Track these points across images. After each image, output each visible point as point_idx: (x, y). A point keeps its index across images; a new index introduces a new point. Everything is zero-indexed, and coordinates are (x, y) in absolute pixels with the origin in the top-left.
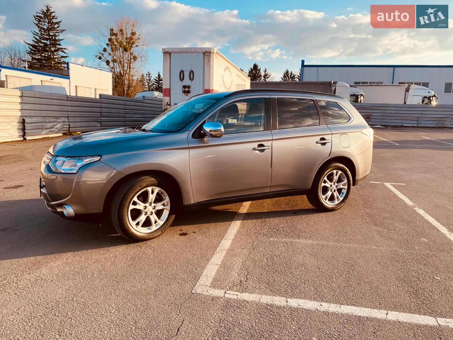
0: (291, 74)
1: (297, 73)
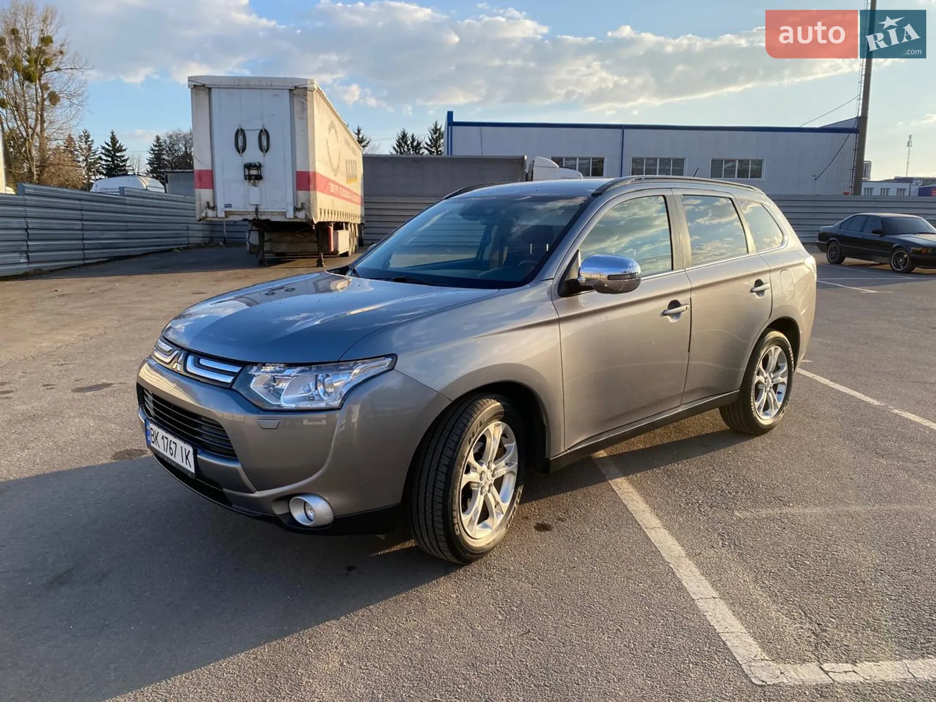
0: (413, 140)
1: (425, 138)
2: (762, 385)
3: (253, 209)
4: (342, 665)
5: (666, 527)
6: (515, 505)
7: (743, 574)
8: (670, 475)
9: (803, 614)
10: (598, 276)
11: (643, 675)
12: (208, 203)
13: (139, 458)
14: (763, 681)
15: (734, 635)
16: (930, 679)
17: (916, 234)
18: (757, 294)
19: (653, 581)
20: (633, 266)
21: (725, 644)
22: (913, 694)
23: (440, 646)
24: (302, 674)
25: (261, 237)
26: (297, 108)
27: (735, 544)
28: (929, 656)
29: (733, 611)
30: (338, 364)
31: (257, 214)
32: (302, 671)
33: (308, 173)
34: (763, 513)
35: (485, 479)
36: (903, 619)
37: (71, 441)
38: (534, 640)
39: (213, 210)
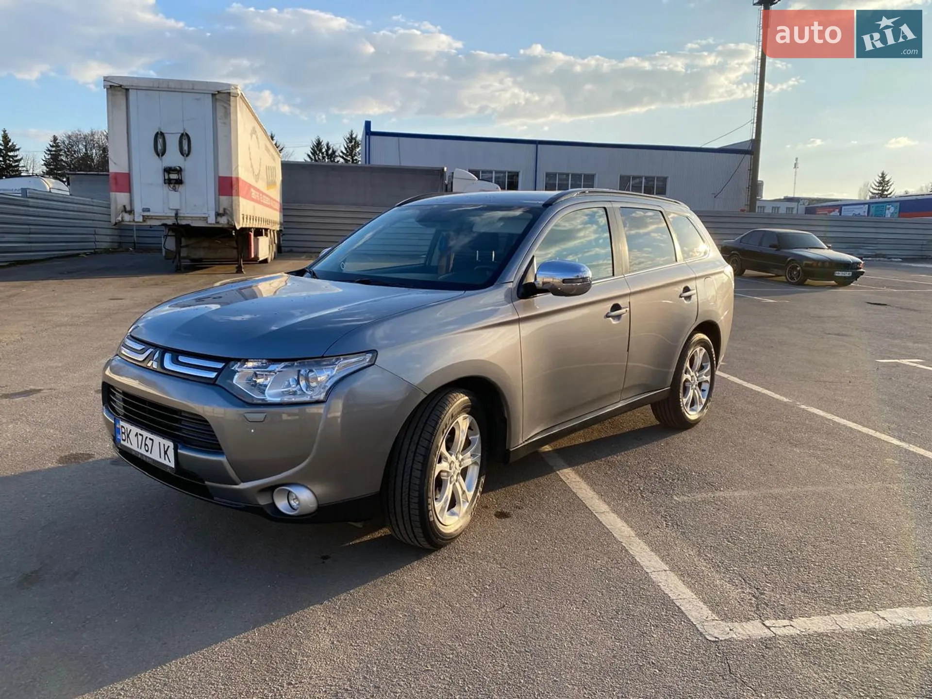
0: (328, 148)
1: (340, 146)
2: (688, 383)
3: (172, 214)
4: (333, 643)
5: (614, 511)
6: (478, 494)
7: (688, 549)
8: (612, 465)
9: (743, 581)
10: (551, 280)
11: (612, 638)
12: (124, 206)
13: (86, 461)
14: (716, 638)
15: (686, 600)
16: (855, 629)
17: (807, 248)
18: (685, 299)
19: (609, 558)
20: (584, 271)
21: (679, 608)
22: (842, 642)
23: (423, 623)
24: (296, 653)
25: (178, 243)
26: (220, 112)
27: (677, 524)
28: (852, 611)
29: (684, 581)
30: (319, 360)
31: (177, 219)
32: (295, 651)
33: (231, 178)
34: (699, 497)
35: (453, 469)
36: (827, 581)
37: (9, 447)
38: (509, 613)
39: (130, 214)
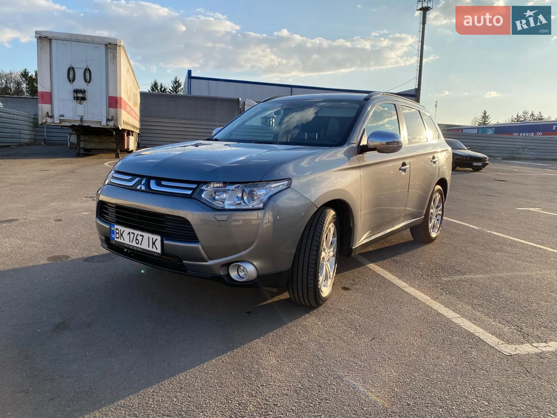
0: (162, 87)
1: (169, 86)
2: (432, 215)
3: (79, 119)
4: (278, 361)
5: (412, 286)
6: (335, 275)
7: (466, 306)
8: (396, 262)
9: (507, 322)
12: (48, 113)
13: (66, 260)
14: (510, 353)
15: (481, 333)
18: (433, 163)
20: (398, 137)
21: (479, 338)
24: (258, 368)
25: (79, 138)
26: (110, 55)
27: (452, 293)
29: (473, 323)
30: (259, 183)
31: (82, 122)
32: (256, 366)
33: (117, 97)
34: (456, 278)
35: (326, 257)
37: (10, 251)
39: (51, 118)
